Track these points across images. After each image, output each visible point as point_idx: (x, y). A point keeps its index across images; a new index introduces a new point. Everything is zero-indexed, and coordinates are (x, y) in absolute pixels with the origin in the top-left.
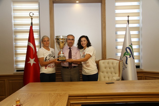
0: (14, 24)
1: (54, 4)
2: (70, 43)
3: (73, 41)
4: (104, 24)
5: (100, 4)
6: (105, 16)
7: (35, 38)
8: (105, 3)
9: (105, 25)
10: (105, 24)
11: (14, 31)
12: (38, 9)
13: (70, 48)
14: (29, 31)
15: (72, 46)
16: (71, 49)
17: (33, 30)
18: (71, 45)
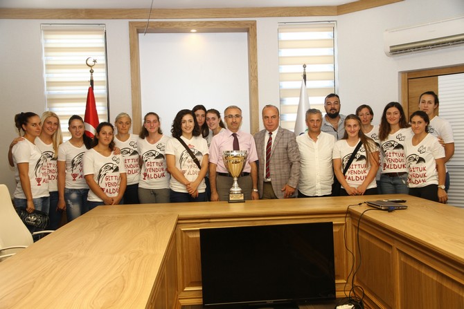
0: (48, 82)
1: (140, 34)
2: (233, 123)
3: (238, 120)
4: (254, 82)
5: (246, 34)
6: (256, 62)
7: (99, 113)
8: (256, 35)
9: (257, 85)
10: (257, 81)
11: (46, 97)
12: (103, 48)
13: (234, 135)
14: (86, 97)
15: (237, 129)
16: (238, 137)
17: (95, 96)
18: (235, 127)
